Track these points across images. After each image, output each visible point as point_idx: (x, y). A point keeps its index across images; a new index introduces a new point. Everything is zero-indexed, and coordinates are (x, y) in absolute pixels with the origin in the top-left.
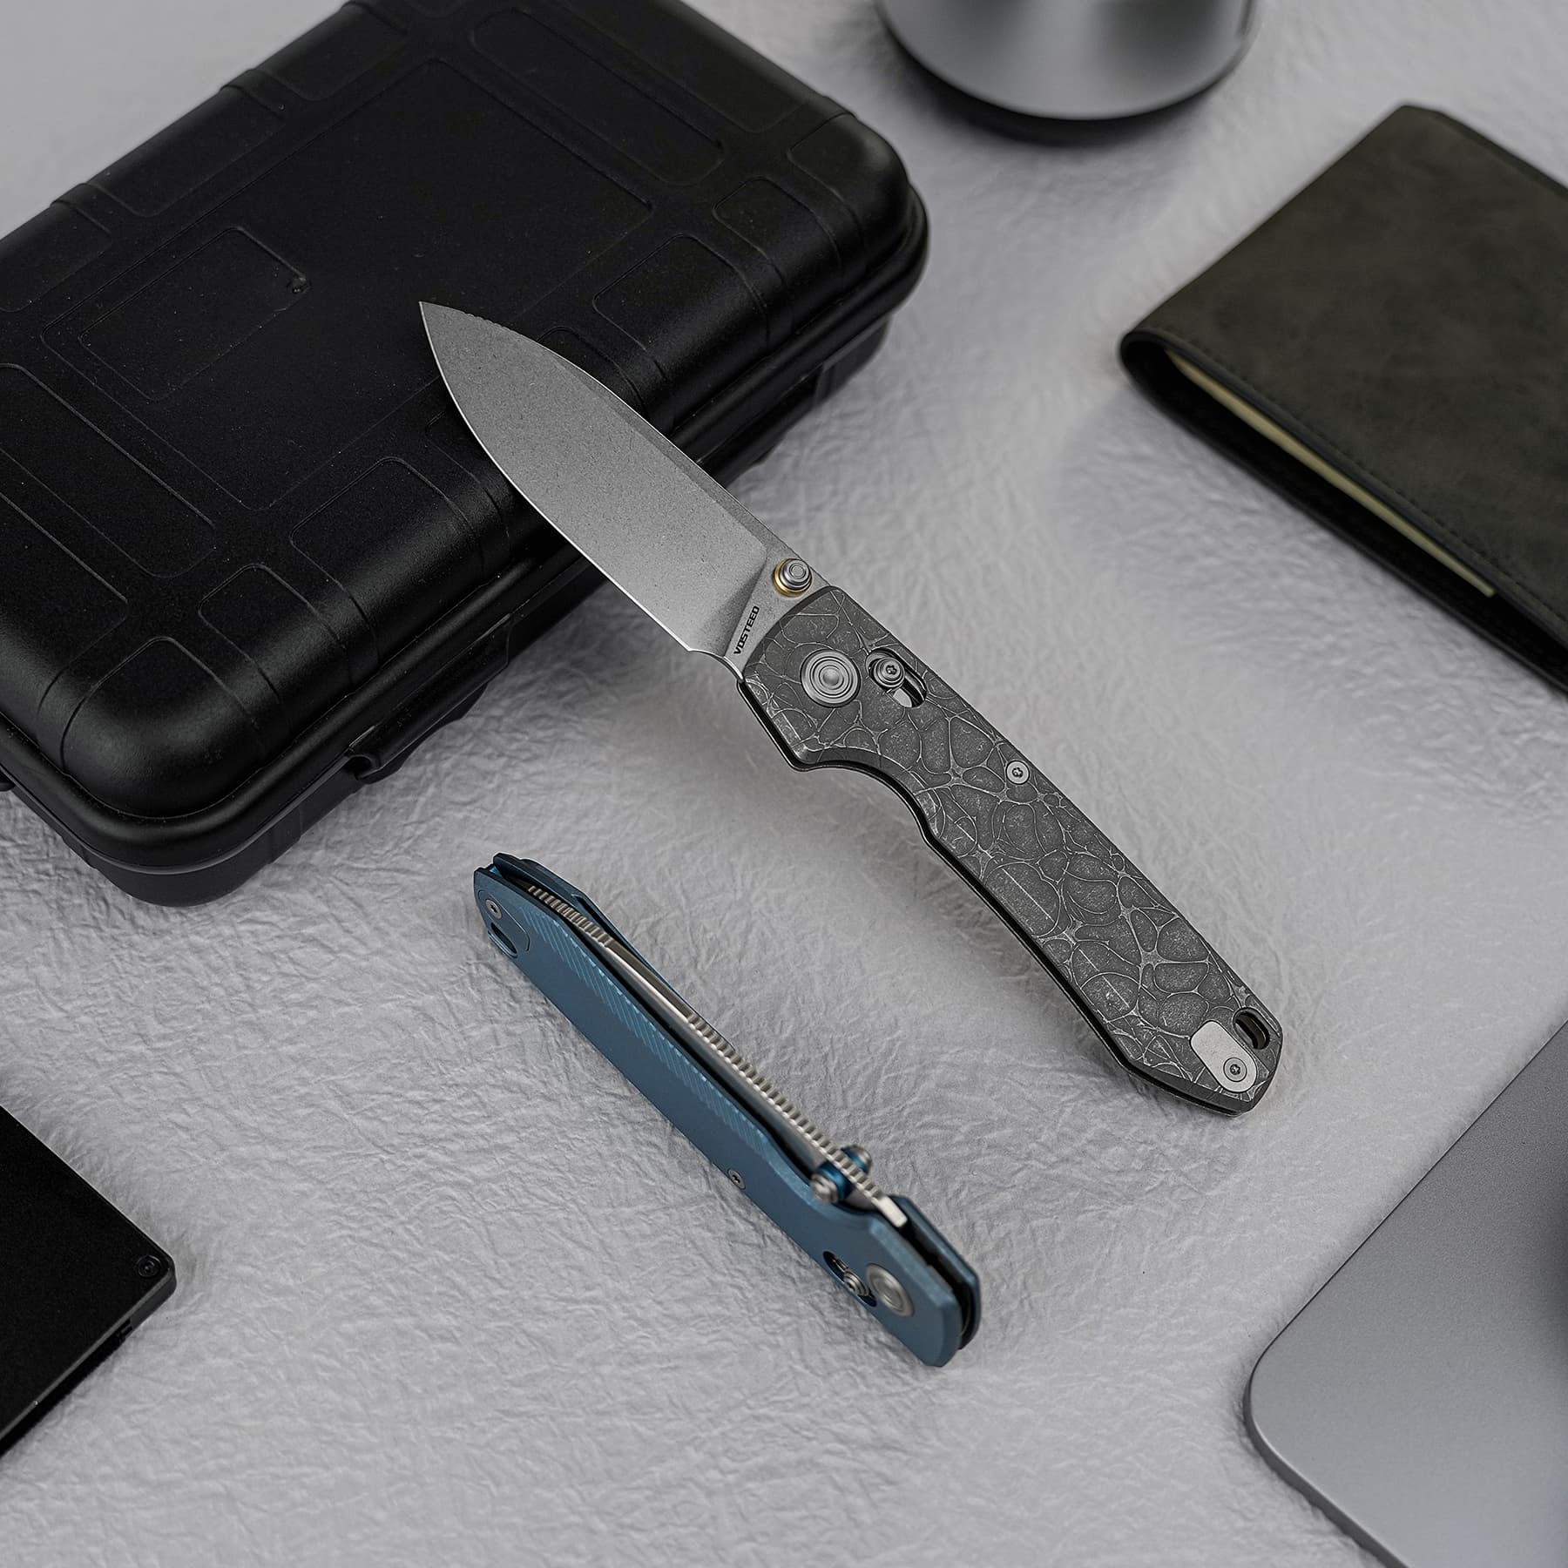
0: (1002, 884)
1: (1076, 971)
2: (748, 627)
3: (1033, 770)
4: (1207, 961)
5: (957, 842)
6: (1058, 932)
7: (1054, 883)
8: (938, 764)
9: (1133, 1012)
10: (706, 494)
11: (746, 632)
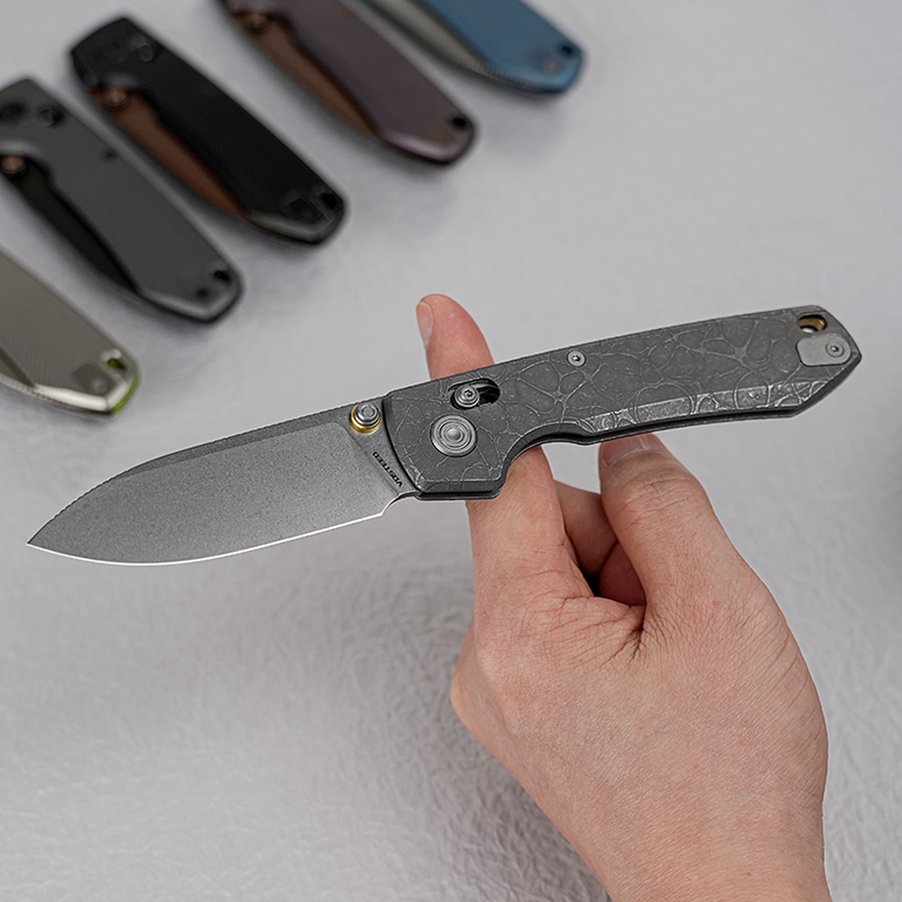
0: (647, 414)
1: (725, 404)
2: (386, 467)
3: (578, 348)
4: (757, 322)
5: (605, 424)
6: (696, 399)
7: (662, 382)
8: (547, 403)
9: (770, 387)
10: (275, 438)
11: (389, 470)
